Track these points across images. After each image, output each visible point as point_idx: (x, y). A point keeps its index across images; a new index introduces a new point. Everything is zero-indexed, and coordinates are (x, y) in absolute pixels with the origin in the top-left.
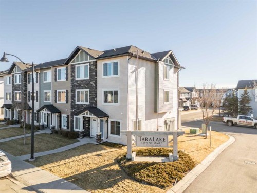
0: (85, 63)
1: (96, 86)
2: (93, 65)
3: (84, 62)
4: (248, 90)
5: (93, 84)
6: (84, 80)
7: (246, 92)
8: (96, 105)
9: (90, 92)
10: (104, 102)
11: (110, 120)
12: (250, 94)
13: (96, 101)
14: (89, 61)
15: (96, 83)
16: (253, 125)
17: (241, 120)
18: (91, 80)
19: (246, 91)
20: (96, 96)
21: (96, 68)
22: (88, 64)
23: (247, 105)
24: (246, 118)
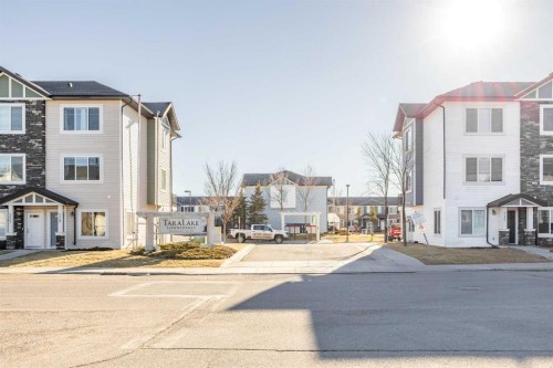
0: (13, 102)
1: (44, 148)
2: (37, 108)
3: (10, 98)
4: (262, 188)
5: (37, 144)
6: (11, 136)
7: (258, 193)
8: (44, 184)
9: (28, 160)
10: (66, 178)
11: (79, 212)
12: (264, 195)
13: (44, 177)
14: (24, 98)
15: (44, 142)
16: (273, 237)
17: (257, 231)
18: (29, 135)
19: (258, 189)
20: (44, 167)
21: (44, 113)
22: (23, 105)
23: (260, 213)
24: (263, 228)
